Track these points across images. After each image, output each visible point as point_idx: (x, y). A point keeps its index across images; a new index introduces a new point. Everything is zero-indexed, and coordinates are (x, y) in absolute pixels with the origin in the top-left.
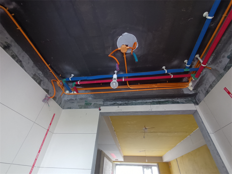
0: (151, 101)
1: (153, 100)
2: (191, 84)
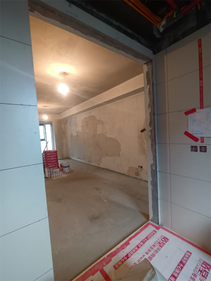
0: (117, 24)
1: (119, 24)
2: (164, 23)
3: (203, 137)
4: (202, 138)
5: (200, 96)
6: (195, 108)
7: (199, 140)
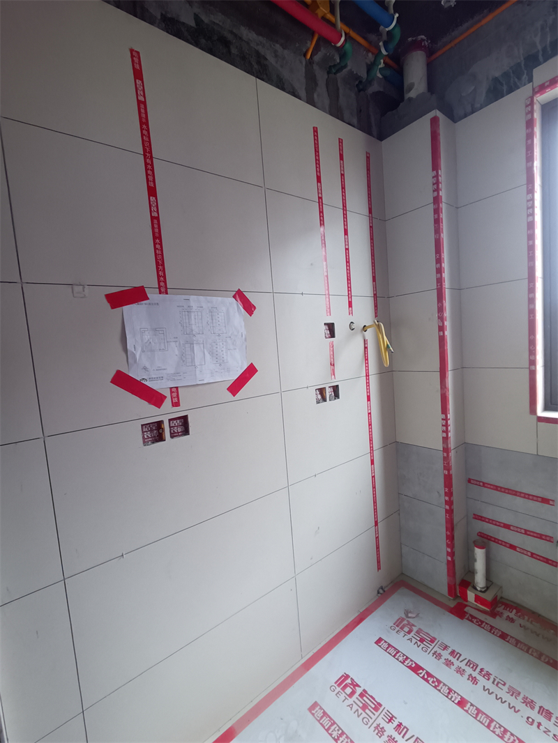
3: (177, 388)
4: (174, 390)
5: (155, 249)
6: (142, 288)
7: (166, 397)
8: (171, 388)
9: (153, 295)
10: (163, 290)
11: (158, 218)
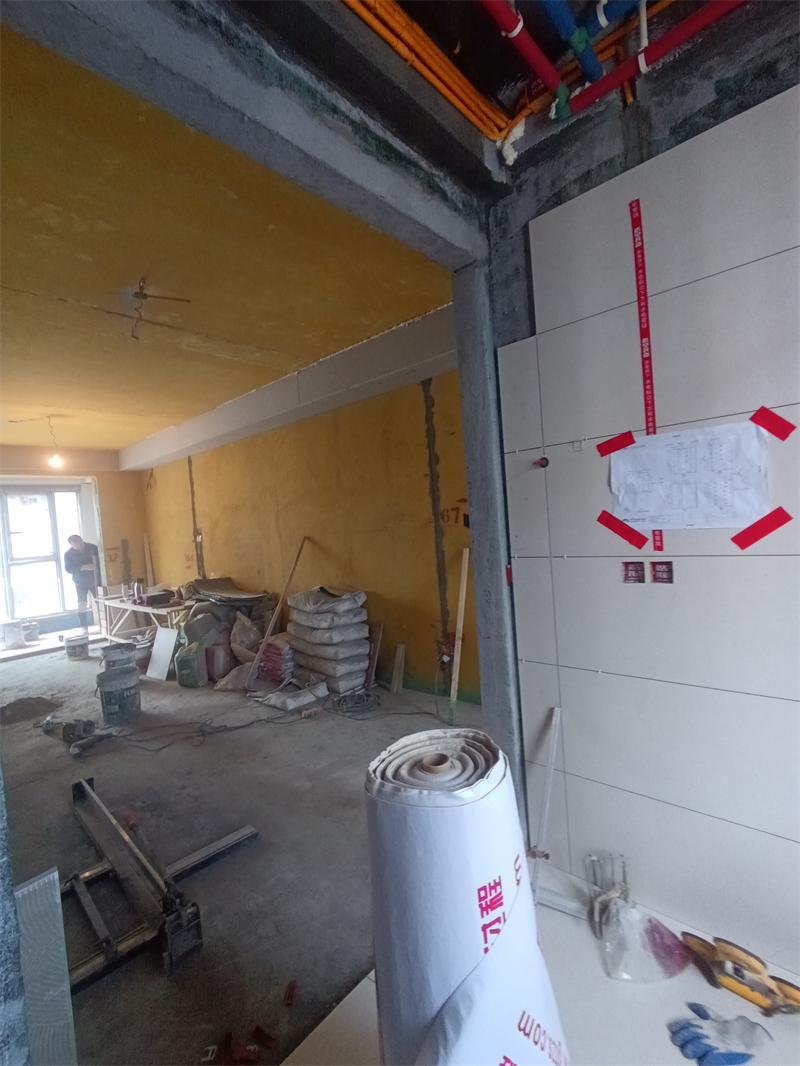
2: (518, 131)
3: (661, 531)
4: (657, 533)
5: (645, 390)
6: (630, 432)
7: (647, 540)
8: (654, 531)
9: (640, 438)
10: (651, 430)
11: (649, 358)
